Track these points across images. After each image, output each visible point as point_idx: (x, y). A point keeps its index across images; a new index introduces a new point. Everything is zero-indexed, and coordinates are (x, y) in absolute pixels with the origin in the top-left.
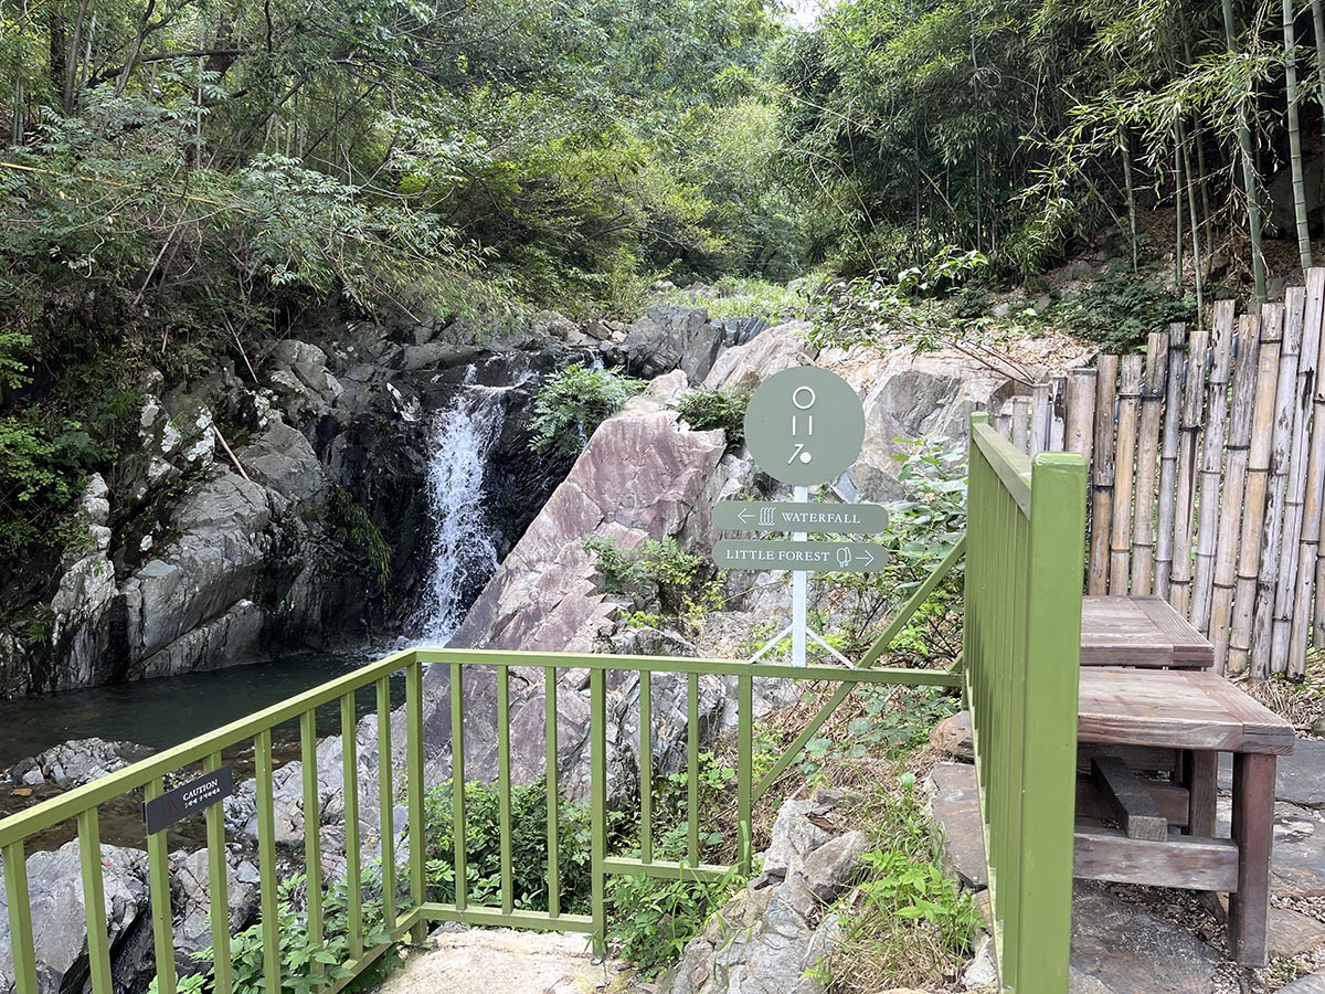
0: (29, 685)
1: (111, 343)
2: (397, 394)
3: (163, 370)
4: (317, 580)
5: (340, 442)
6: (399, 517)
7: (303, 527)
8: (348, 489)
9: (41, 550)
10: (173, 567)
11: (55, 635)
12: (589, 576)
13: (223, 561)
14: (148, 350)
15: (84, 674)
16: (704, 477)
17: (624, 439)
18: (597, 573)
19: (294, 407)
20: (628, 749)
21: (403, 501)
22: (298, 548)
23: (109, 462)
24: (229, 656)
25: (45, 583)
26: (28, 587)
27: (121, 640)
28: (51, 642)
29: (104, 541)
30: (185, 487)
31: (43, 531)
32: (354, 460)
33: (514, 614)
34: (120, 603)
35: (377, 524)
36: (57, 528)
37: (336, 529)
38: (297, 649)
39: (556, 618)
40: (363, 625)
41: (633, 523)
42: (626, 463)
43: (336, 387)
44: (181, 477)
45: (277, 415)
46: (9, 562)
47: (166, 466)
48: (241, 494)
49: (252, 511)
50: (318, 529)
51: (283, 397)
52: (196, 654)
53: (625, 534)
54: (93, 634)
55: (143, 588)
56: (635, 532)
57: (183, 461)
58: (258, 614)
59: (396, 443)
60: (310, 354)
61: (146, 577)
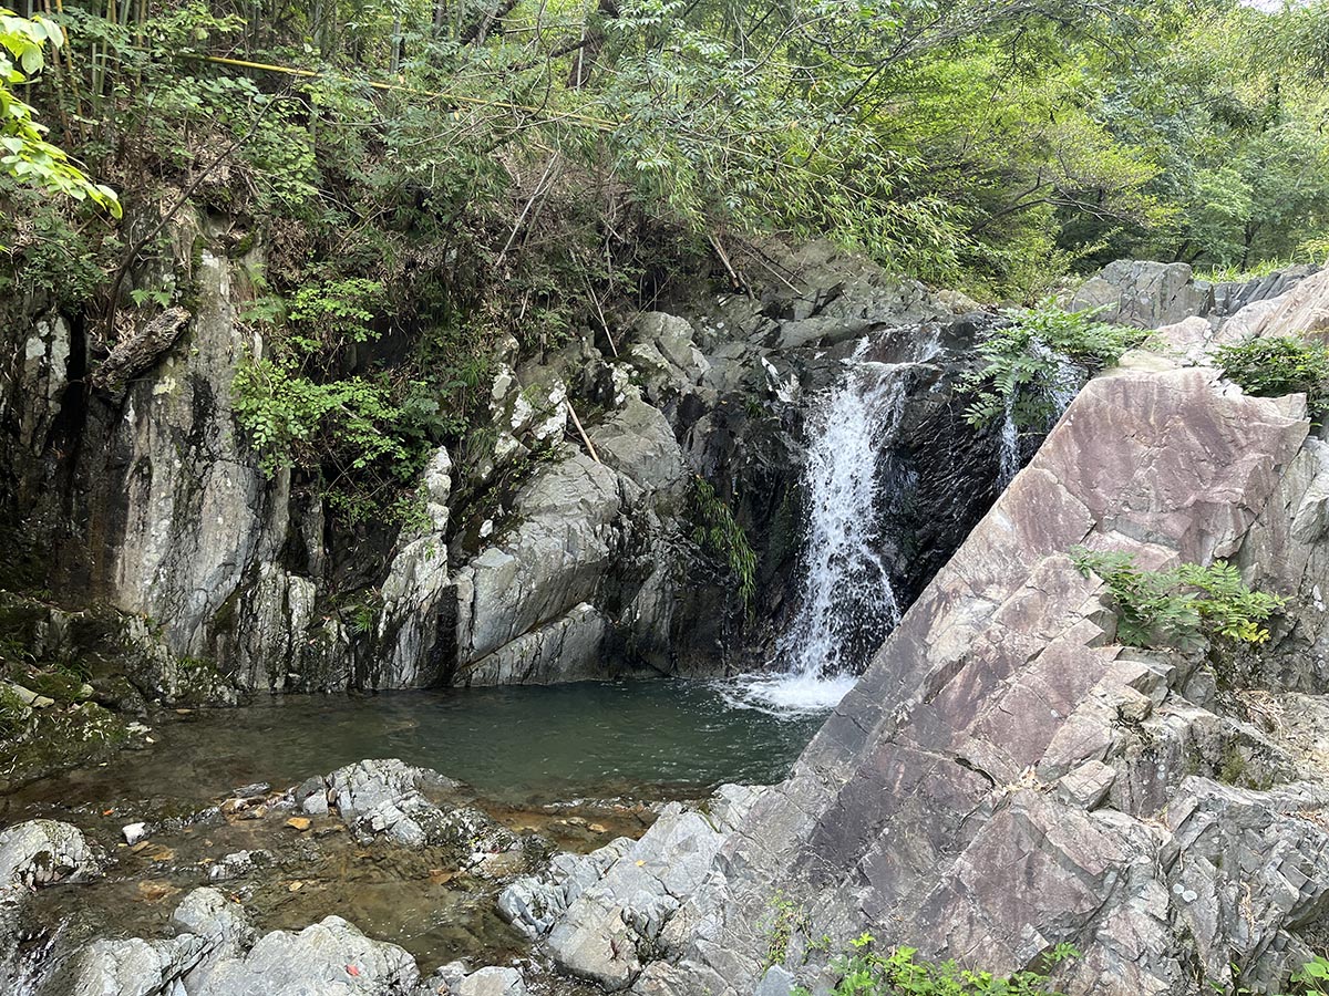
0: (351, 680)
1: (471, 307)
2: (773, 370)
3: (520, 338)
4: (668, 587)
5: (704, 425)
6: (768, 518)
7: (655, 522)
8: (710, 481)
9: (379, 529)
10: (510, 558)
11: (382, 625)
12: (1090, 613)
13: (564, 555)
14: (506, 315)
15: (408, 674)
16: (1277, 469)
17: (1127, 405)
18: (1102, 609)
19: (655, 384)
20: (1186, 934)
21: (774, 498)
22: (649, 546)
23: (457, 435)
24: (563, 670)
25: (380, 564)
26: (362, 568)
27: (448, 639)
28: (377, 633)
29: (441, 522)
30: (532, 469)
31: (382, 506)
32: (719, 447)
33: (961, 663)
34: (450, 594)
35: (741, 525)
36: (396, 504)
37: (693, 528)
38: (640, 669)
39: (1038, 675)
40: (718, 648)
41: (1148, 535)
42: (1132, 441)
43: (704, 364)
44: (528, 457)
45: (636, 391)
46: (346, 537)
47: (514, 443)
48: (590, 478)
49: (600, 498)
50: (673, 525)
51: (644, 371)
52: (527, 663)
53: (1138, 550)
54: (420, 627)
55: (477, 579)
56: (1154, 549)
57: (533, 439)
58: (598, 622)
59: (770, 426)
60: (676, 327)
61: (480, 567)
